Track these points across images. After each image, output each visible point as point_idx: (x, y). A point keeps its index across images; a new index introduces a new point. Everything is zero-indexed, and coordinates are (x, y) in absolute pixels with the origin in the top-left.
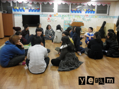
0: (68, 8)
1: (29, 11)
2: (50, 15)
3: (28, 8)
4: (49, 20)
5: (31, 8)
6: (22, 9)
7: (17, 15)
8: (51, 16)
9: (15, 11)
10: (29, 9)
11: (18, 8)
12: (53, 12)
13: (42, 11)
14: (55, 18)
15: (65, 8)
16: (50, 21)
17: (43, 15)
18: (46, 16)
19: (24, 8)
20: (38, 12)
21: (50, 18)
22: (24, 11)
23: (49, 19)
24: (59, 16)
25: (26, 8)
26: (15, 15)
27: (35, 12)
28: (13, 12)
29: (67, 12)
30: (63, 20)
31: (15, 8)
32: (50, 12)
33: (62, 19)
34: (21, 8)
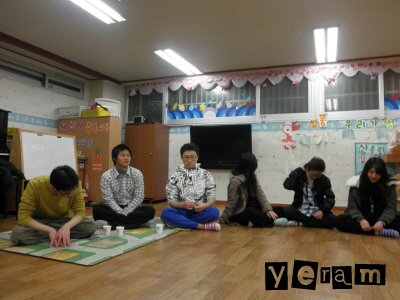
0: (371, 93)
1: (218, 115)
2: (293, 123)
3: (214, 106)
4: (288, 144)
5: (224, 103)
6: (195, 109)
7: (179, 130)
8: (295, 127)
9: (175, 118)
10: (219, 106)
11: (182, 108)
12: (307, 111)
13: (263, 112)
14: (314, 133)
15: (357, 94)
16: (293, 148)
17: (265, 127)
18: (276, 130)
19: (203, 106)
20: (247, 114)
21: (293, 134)
22: (202, 116)
23: (289, 138)
24: (332, 125)
25: (209, 106)
26: (171, 130)
27: (237, 115)
28: (167, 119)
29: (368, 108)
30: (349, 143)
31: (175, 108)
33: (344, 136)
34: (191, 108)
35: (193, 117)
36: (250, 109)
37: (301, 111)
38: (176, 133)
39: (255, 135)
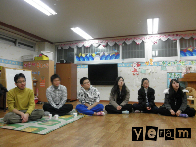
0: (174, 49)
1: (101, 59)
2: (138, 63)
3: (99, 55)
4: (135, 73)
5: (104, 53)
6: (90, 56)
7: (82, 66)
8: (138, 65)
9: (80, 60)
10: (101, 55)
11: (83, 55)
12: (144, 57)
13: (123, 57)
14: (147, 67)
15: (167, 49)
16: (137, 75)
17: (124, 65)
18: (129, 66)
19: (94, 55)
20: (115, 59)
21: (137, 68)
22: (93, 59)
23: (135, 70)
24: (156, 64)
25: (97, 54)
26: (78, 66)
27: (110, 59)
28: (76, 61)
29: (172, 56)
30: (164, 72)
31: (80, 55)
32: (138, 57)
33: (162, 69)
34: (88, 56)
35: (89, 60)
36: (116, 56)
37: (141, 57)
38: (81, 68)
39: (119, 69)
